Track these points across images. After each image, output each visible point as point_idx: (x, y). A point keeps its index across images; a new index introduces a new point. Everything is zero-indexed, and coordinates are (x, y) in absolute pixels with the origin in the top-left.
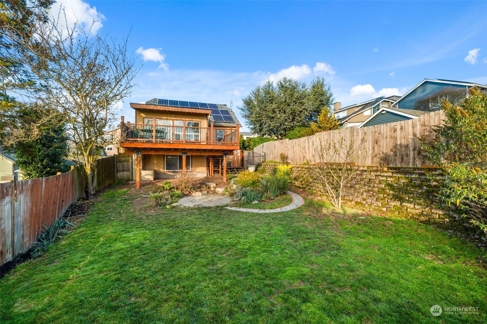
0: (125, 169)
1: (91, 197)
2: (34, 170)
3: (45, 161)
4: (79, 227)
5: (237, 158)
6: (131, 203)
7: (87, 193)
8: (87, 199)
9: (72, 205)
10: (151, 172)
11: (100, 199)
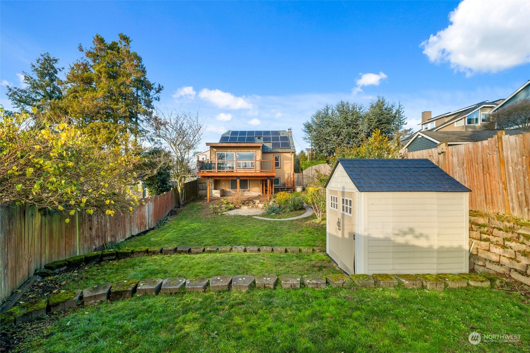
0: (204, 188)
1: (181, 206)
2: (154, 189)
3: (159, 183)
4: (173, 221)
5: (290, 179)
6: (201, 211)
7: (179, 204)
8: (179, 208)
9: (171, 211)
10: (218, 191)
11: (186, 208)
